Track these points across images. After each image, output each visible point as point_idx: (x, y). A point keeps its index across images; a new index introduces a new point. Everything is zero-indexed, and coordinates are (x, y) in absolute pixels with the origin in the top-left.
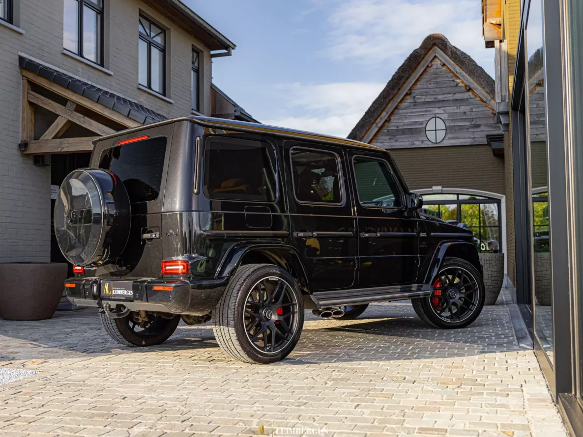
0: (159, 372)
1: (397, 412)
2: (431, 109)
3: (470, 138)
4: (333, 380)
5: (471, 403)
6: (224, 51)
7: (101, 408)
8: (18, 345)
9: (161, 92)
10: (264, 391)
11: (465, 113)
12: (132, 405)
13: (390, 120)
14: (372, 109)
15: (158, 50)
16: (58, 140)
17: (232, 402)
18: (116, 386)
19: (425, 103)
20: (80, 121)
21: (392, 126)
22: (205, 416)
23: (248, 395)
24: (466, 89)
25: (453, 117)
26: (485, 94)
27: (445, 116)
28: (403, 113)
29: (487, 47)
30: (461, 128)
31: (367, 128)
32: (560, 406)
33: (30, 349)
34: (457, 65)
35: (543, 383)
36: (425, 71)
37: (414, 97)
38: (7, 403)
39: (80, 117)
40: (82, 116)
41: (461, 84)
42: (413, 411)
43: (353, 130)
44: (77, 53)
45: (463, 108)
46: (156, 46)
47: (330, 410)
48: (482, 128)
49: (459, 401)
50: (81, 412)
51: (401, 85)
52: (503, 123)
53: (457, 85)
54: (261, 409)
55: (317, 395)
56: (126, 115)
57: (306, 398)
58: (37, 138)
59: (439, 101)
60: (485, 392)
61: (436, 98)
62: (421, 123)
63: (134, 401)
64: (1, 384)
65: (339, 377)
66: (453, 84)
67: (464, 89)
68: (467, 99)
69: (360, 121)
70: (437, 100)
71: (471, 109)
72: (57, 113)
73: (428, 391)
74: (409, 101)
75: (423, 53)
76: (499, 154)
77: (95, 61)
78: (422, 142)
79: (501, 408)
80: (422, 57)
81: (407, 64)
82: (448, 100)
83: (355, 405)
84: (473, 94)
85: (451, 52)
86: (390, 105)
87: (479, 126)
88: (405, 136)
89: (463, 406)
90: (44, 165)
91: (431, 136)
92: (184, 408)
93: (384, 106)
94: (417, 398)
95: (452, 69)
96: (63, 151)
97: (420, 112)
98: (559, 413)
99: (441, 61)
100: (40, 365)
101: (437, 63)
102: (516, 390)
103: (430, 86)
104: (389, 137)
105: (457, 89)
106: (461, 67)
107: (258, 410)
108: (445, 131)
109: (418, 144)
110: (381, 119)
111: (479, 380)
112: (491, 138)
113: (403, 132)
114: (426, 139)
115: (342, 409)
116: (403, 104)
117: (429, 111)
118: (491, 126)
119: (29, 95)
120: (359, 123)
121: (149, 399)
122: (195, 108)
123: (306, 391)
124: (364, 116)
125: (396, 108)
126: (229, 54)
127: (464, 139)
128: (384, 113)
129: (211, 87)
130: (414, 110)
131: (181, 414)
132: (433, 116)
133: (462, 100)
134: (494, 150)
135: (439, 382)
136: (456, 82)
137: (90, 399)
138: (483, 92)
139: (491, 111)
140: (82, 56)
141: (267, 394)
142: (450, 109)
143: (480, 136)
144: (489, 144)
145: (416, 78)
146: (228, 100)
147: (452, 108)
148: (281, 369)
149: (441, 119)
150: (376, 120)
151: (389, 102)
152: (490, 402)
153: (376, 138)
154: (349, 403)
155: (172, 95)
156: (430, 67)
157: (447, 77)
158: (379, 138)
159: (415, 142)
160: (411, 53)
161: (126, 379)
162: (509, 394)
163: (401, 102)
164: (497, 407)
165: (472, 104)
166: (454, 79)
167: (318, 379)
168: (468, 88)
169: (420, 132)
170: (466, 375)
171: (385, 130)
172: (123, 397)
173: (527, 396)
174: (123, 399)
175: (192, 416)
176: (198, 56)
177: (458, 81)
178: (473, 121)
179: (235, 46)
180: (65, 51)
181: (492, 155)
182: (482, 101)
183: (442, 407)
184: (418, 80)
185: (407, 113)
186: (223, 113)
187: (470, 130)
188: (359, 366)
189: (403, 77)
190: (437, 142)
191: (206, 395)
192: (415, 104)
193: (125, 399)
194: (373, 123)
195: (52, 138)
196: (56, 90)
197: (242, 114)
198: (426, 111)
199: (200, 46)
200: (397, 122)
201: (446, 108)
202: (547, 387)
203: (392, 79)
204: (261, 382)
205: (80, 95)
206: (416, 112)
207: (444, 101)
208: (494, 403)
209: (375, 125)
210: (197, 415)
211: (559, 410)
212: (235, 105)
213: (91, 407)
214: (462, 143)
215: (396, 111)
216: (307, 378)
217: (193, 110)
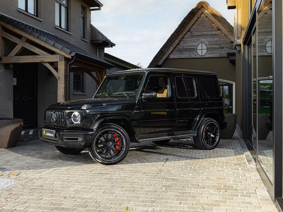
0: (78, 181)
1: (200, 206)
2: (200, 39)
3: (219, 54)
4: (165, 187)
5: (235, 201)
6: (97, 8)
7: (55, 204)
8: (3, 164)
9: (66, 29)
10: (133, 193)
11: (216, 41)
12: (70, 202)
13: (179, 44)
14: (171, 38)
15: (64, 8)
16: (17, 57)
17: (119, 200)
18: (59, 190)
19: (197, 36)
20: (28, 47)
21: (180, 47)
22: (108, 209)
23: (126, 196)
24: (217, 29)
25: (211, 43)
26: (227, 32)
27: (207, 43)
28: (186, 41)
29: (228, 9)
30: (214, 48)
31: (168, 48)
32: (276, 204)
33: (10, 166)
34: (213, 17)
35: (265, 189)
36: (197, 19)
37: (192, 33)
38: (7, 201)
39: (28, 45)
40: (30, 45)
41: (215, 27)
42: (207, 206)
43: (161, 49)
44: (25, 10)
45: (216, 39)
46: (64, 6)
47: (168, 206)
48: (225, 49)
49: (228, 200)
50: (46, 207)
51: (185, 27)
52: (238, 50)
53: (213, 27)
54: (134, 204)
55: (159, 196)
56: (53, 45)
57: (154, 198)
58: (6, 55)
59: (204, 35)
60: (239, 195)
61: (202, 34)
62: (195, 46)
63: (70, 199)
64: (1, 188)
65: (167, 185)
66: (211, 27)
67: (216, 29)
68: (218, 34)
69: (165, 44)
70: (203, 34)
71: (220, 39)
72: (17, 43)
73: (212, 194)
74: (189, 34)
75: (196, 11)
76: (233, 62)
77: (33, 14)
78: (195, 55)
79: (249, 204)
80: (196, 12)
81: (188, 16)
82: (208, 35)
83: (179, 203)
84: (221, 32)
85: (211, 10)
86: (180, 36)
87: (223, 48)
88: (186, 52)
89: (230, 203)
90: (10, 69)
91: (199, 52)
92: (96, 204)
93: (177, 37)
94: (207, 198)
95: (211, 20)
96: (20, 62)
97: (195, 40)
98: (276, 208)
99: (205, 15)
100: (17, 176)
101: (203, 16)
102: (253, 193)
103: (199, 27)
104: (179, 52)
105: (213, 29)
106: (215, 18)
107: (133, 206)
108: (206, 50)
109: (193, 56)
110: (175, 43)
111: (234, 186)
112: (229, 55)
113: (186, 50)
114: (197, 54)
115: (174, 205)
116: (186, 36)
117: (199, 40)
118: (229, 48)
119: (2, 33)
120: (164, 45)
121: (78, 198)
122: (83, 37)
123: (153, 194)
124: (167, 42)
125: (183, 38)
126: (99, 9)
127: (216, 54)
128: (177, 40)
129: (90, 26)
130: (191, 39)
131: (96, 208)
132: (201, 42)
133: (215, 35)
134: (230, 60)
135: (216, 188)
136: (212, 25)
137: (48, 198)
138: (226, 31)
139: (229, 41)
140: (27, 12)
141: (135, 195)
142: (210, 39)
143: (224, 53)
144: (228, 57)
145: (193, 23)
146: (99, 33)
147: (210, 38)
148: (138, 179)
149: (204, 44)
150: (173, 43)
151: (179, 35)
152: (243, 201)
153: (173, 53)
154: (176, 201)
155: (72, 31)
156: (200, 18)
157: (208, 23)
158: (174, 52)
159: (191, 55)
160: (191, 10)
161: (63, 186)
162: (251, 196)
163: (185, 35)
164: (246, 204)
165: (220, 37)
166: (212, 24)
167: (157, 185)
168: (218, 29)
169: (194, 50)
170: (227, 183)
171: (176, 49)
172: (64, 197)
173: (259, 197)
174: (65, 198)
175: (101, 209)
176: (84, 10)
177: (214, 25)
178: (220, 45)
179: (102, 5)
180: (19, 9)
181: (229, 62)
182: (225, 35)
183: (221, 204)
184: (193, 24)
185: (188, 41)
186: (96, 39)
187: (219, 50)
188: (175, 178)
189: (186, 22)
190: (203, 55)
191: (105, 196)
192: (192, 36)
193: (66, 198)
194: (171, 45)
195: (14, 56)
196: (17, 31)
197: (106, 40)
198: (197, 40)
199: (85, 5)
200: (183, 45)
201: (207, 38)
202: (268, 191)
203: (181, 24)
204: (130, 188)
205: (28, 34)
206: (192, 40)
207: (206, 35)
208: (245, 201)
209: (172, 46)
210: (104, 209)
211: (276, 205)
212: (102, 35)
213: (50, 204)
214: (215, 56)
215: (183, 40)
216: (152, 185)
217: (82, 38)
